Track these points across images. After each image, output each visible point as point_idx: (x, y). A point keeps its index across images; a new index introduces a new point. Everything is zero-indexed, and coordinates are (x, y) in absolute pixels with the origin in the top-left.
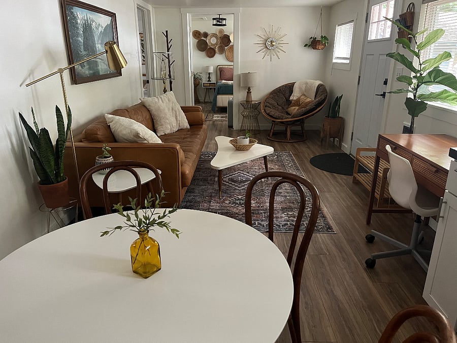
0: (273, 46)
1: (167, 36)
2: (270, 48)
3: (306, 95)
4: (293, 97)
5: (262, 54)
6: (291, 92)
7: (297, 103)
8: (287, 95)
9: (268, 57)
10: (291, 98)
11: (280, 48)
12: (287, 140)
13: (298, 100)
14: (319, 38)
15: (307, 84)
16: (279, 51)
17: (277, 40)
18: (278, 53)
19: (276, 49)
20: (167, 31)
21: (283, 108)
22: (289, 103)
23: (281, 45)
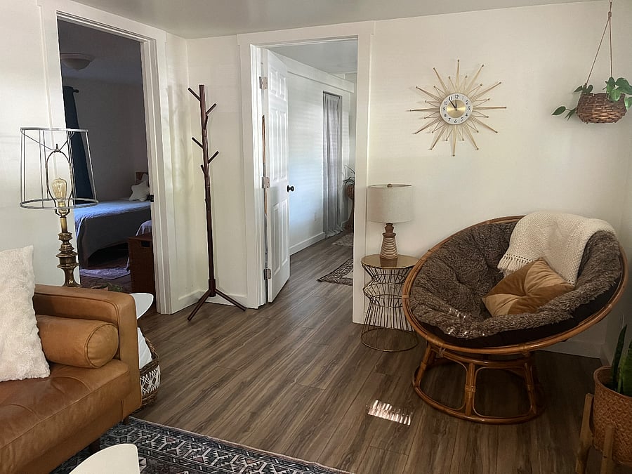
0: (459, 114)
1: (201, 98)
2: (452, 122)
3: (552, 262)
4: (508, 263)
5: (428, 137)
6: (504, 245)
7: (517, 282)
8: (492, 254)
9: (444, 147)
10: (502, 264)
11: (481, 120)
12: (463, 411)
13: (520, 275)
14: (599, 87)
15: (555, 225)
16: (478, 127)
17: (473, 99)
18: (474, 135)
19: (469, 123)
20: (201, 87)
21: (473, 290)
22: (494, 278)
23: (485, 112)
